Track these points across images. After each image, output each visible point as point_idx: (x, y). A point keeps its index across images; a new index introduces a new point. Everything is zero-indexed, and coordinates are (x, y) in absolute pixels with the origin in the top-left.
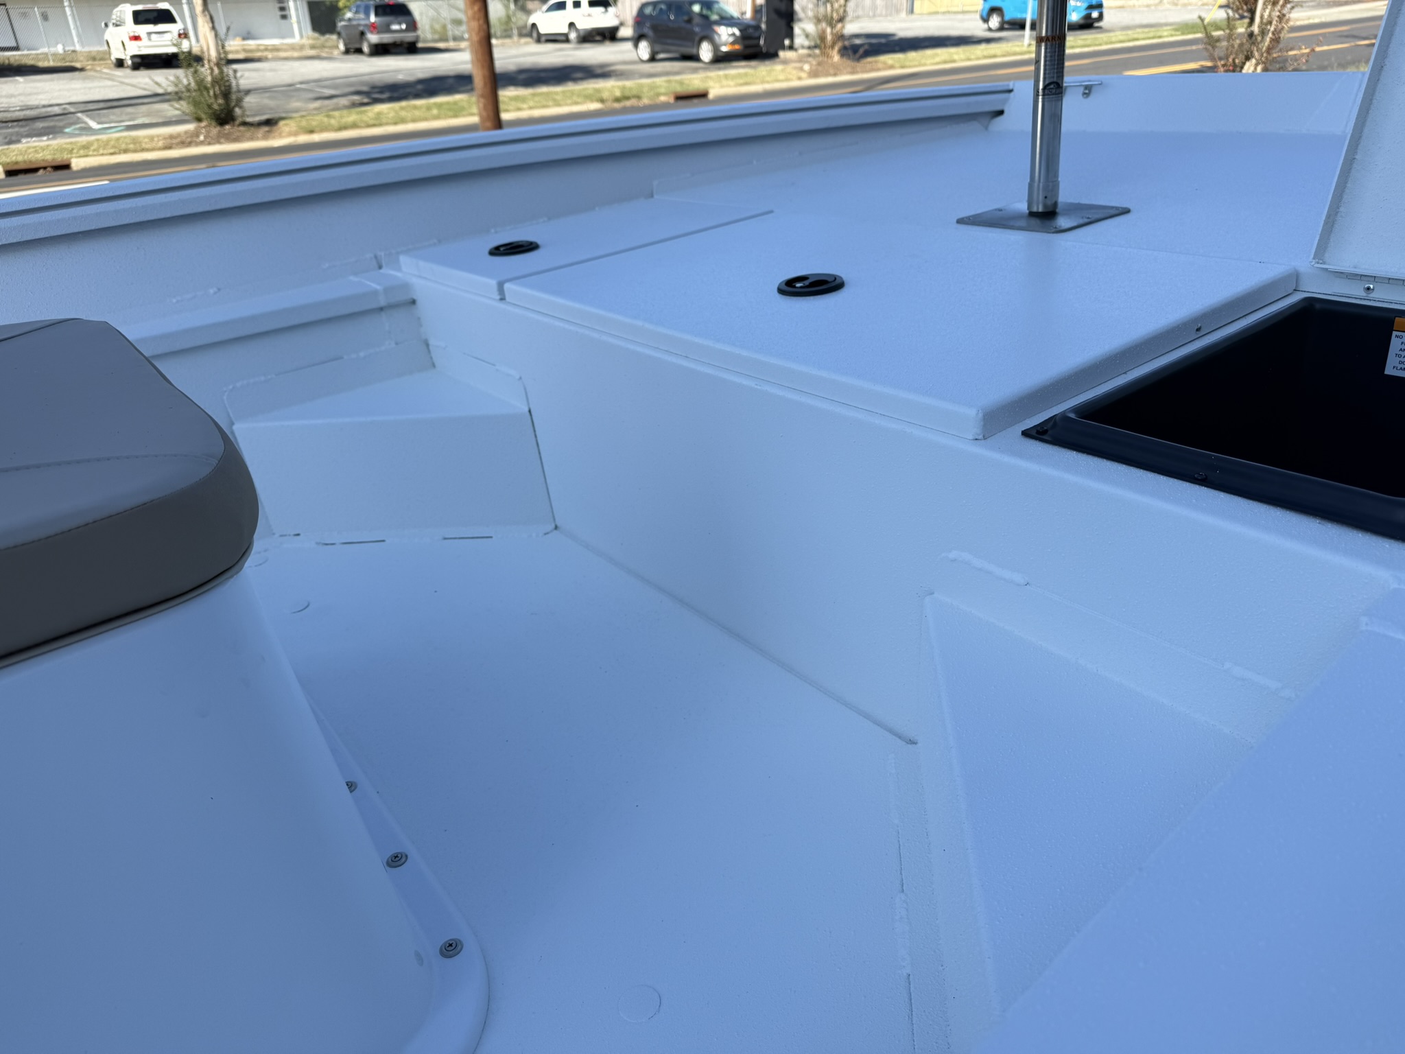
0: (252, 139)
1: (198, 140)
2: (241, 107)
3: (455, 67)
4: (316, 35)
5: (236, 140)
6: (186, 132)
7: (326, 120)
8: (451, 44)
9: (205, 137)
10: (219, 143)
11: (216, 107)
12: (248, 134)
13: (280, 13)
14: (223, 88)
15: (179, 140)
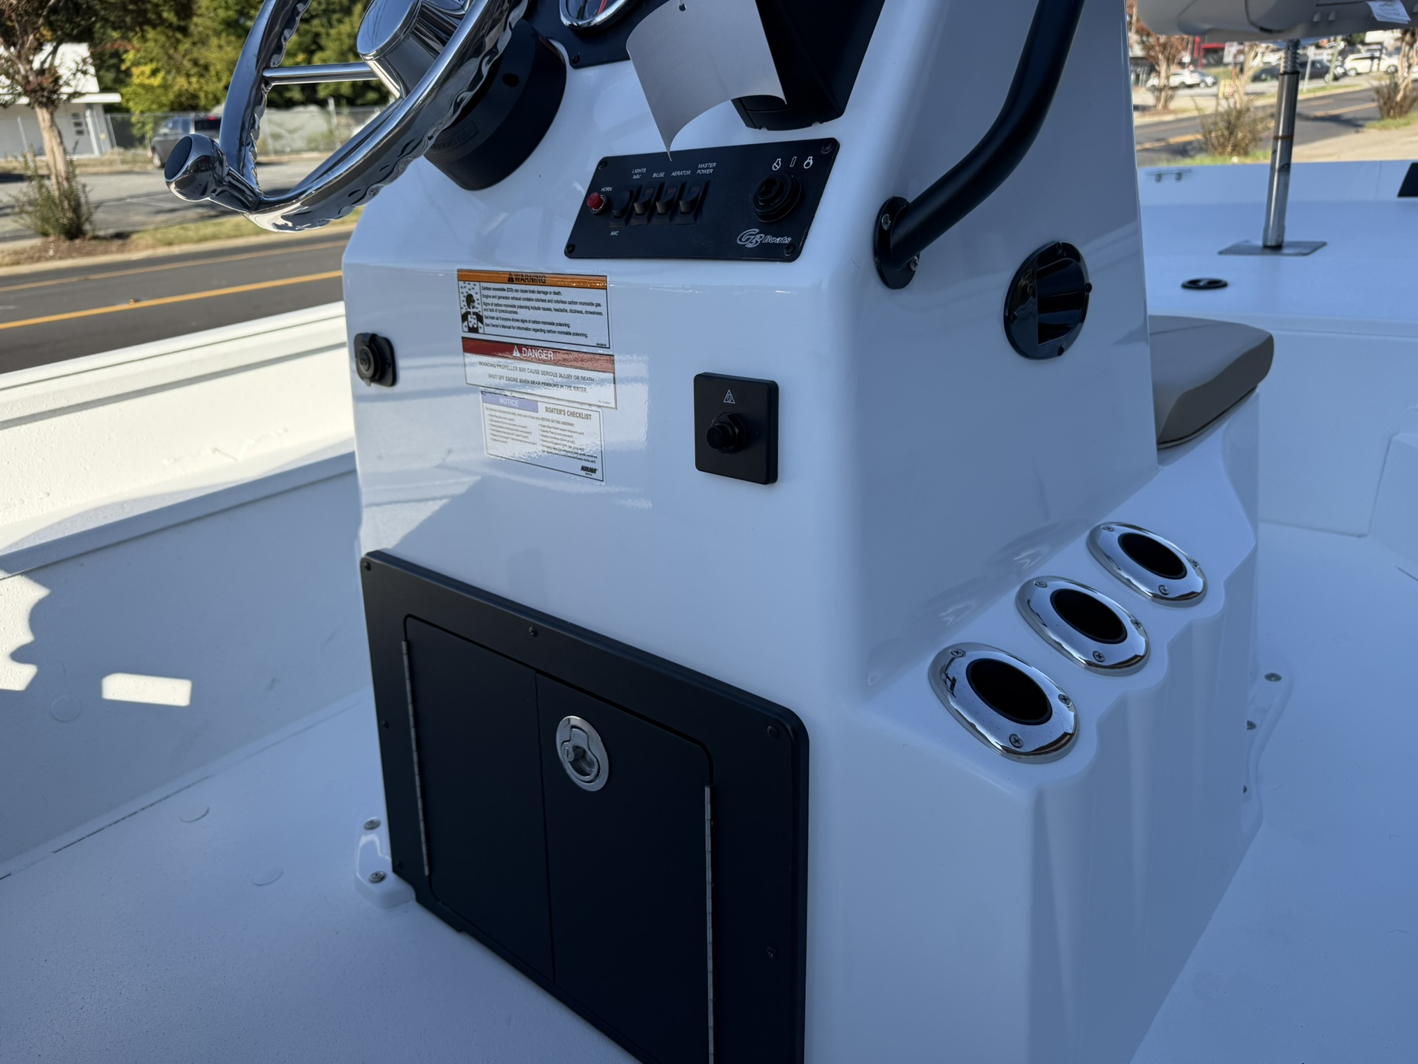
0: (106, 252)
1: (47, 256)
2: (91, 223)
3: (290, 180)
4: (121, 150)
5: (89, 254)
6: (32, 248)
7: (182, 232)
8: (273, 158)
9: (55, 252)
10: (72, 257)
11: (65, 221)
12: (101, 248)
13: (74, 129)
14: (73, 203)
15: (25, 256)
